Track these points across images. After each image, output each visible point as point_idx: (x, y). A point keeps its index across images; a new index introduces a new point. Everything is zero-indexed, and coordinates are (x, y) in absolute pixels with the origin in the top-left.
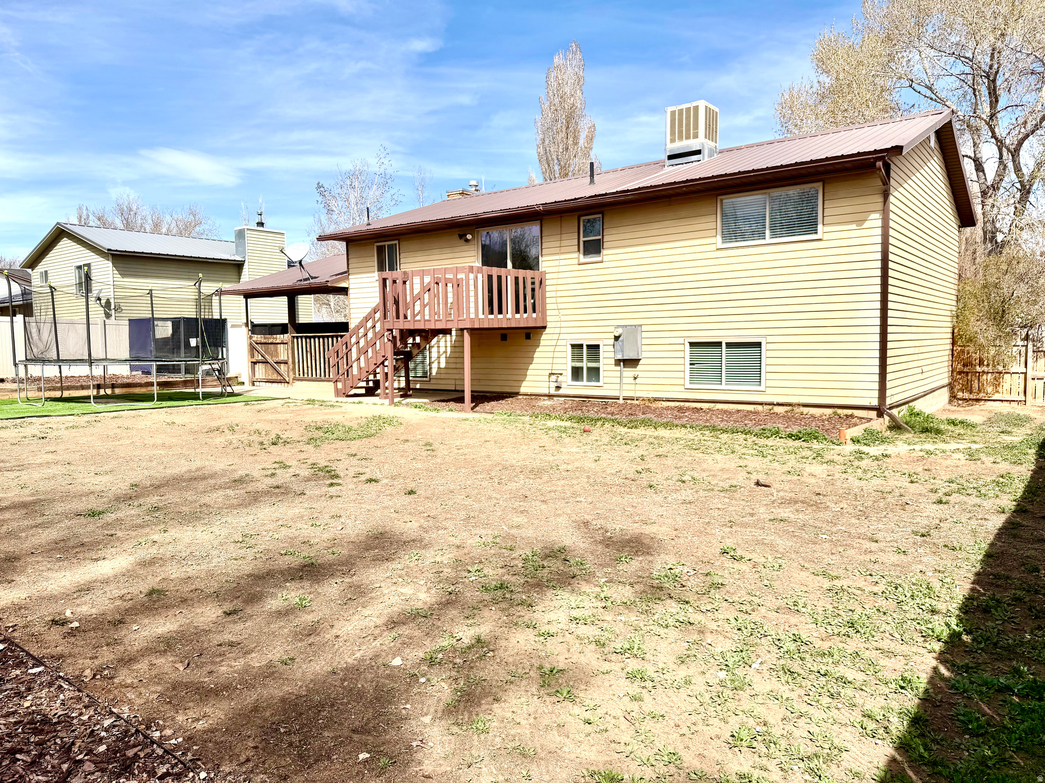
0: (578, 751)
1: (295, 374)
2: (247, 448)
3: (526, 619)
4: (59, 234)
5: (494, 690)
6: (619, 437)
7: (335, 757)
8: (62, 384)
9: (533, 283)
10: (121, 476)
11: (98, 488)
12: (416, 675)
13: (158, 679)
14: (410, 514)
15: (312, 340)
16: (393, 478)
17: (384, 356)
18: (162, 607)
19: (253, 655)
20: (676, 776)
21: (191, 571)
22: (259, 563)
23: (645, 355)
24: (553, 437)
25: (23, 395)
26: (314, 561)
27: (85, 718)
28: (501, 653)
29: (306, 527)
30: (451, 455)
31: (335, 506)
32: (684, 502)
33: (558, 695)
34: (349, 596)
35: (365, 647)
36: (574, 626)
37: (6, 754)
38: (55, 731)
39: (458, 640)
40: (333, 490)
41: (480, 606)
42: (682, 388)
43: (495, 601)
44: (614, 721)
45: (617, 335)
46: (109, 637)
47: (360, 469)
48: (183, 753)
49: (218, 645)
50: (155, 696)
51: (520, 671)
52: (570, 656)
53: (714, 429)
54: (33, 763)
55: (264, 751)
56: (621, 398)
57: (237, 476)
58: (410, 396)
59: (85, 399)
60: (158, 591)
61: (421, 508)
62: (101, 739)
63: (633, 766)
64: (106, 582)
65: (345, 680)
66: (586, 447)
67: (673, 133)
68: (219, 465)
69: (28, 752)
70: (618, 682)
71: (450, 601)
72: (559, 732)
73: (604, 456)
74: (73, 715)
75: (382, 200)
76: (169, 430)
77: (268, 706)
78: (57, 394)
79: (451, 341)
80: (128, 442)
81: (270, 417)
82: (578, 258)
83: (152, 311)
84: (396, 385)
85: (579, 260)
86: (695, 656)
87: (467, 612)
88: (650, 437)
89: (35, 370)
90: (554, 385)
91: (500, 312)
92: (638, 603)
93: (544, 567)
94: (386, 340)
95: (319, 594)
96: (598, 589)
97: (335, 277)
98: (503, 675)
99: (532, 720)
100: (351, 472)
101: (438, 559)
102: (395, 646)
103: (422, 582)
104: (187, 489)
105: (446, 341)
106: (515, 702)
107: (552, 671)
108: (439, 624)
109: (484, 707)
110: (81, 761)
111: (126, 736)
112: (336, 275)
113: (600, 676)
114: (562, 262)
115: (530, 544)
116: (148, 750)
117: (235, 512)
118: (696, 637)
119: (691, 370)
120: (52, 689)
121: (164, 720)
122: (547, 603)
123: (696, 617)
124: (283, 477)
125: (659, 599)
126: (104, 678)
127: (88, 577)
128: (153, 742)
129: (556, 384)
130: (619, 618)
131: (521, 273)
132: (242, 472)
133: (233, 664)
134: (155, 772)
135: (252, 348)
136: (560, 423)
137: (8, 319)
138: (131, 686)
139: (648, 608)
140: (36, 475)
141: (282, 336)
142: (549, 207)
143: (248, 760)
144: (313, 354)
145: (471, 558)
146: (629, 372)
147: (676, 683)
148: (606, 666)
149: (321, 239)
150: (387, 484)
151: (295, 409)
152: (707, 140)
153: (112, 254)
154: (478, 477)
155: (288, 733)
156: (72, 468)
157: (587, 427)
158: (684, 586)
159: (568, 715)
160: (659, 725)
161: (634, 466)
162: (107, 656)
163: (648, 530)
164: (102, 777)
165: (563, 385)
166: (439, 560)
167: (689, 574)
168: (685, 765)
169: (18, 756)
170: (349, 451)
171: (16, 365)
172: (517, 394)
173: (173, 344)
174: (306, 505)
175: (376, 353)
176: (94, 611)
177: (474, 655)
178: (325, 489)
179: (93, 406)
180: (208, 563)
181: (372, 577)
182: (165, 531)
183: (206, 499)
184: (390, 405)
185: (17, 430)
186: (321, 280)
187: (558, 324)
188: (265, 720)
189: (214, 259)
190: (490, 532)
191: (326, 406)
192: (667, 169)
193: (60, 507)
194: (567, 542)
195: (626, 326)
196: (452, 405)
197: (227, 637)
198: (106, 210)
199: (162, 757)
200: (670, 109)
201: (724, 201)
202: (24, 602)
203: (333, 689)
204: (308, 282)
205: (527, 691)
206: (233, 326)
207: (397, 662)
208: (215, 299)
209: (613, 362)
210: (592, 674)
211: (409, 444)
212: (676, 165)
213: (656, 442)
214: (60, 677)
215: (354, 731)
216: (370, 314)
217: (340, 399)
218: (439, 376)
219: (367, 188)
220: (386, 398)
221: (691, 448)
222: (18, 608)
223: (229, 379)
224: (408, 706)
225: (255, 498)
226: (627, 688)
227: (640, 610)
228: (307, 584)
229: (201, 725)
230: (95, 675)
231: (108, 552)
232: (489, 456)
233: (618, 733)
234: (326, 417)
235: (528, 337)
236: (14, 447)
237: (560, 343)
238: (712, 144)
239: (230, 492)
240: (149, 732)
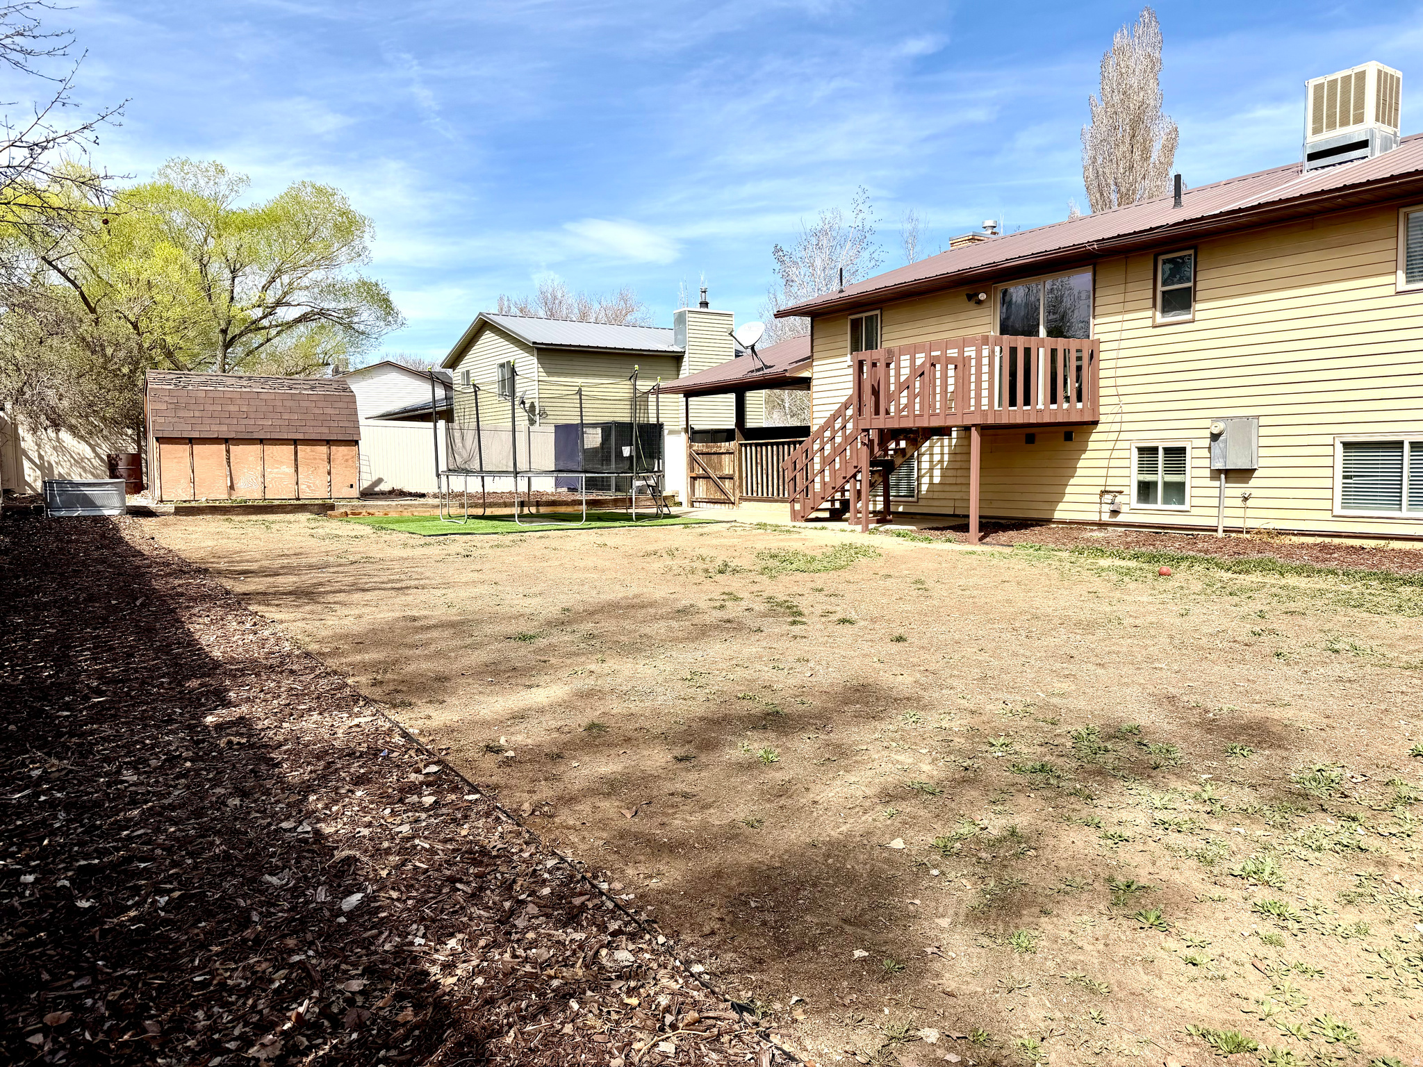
0: (1179, 999)
1: (742, 492)
2: (689, 576)
3: (1084, 814)
4: (482, 326)
5: (1040, 899)
6: (1219, 585)
7: (822, 948)
8: (484, 500)
9: (1079, 359)
10: (551, 600)
11: (528, 611)
12: (924, 864)
13: (603, 824)
14: (900, 665)
15: (764, 448)
16: (873, 620)
17: (856, 467)
18: (604, 745)
19: (712, 811)
20: (1349, 1060)
21: (633, 707)
22: (713, 707)
23: (1264, 462)
24: (1109, 581)
25: (445, 511)
26: (779, 709)
27: (526, 855)
28: (1047, 853)
29: (766, 669)
30: (952, 596)
31: (801, 648)
32: (1340, 679)
33: (1141, 918)
34: (827, 756)
35: (852, 821)
36: (1161, 832)
37: (446, 881)
38: (495, 864)
39: (982, 829)
40: (797, 629)
41: (1012, 789)
42: (1328, 515)
43: (1033, 787)
44: (1235, 968)
45: (1216, 431)
46: (546, 771)
47: (829, 607)
48: (636, 912)
49: (670, 794)
50: (601, 843)
51: (1078, 879)
52: (1157, 871)
53: (1387, 578)
54: (473, 895)
55: (732, 925)
56: (1220, 530)
57: (680, 605)
58: (890, 522)
59: (510, 518)
60: (598, 725)
61: (915, 660)
62: (544, 881)
63: (1273, 1035)
64: (541, 711)
65: (829, 856)
66: (1165, 595)
67: (1317, 119)
68: (660, 593)
69: (468, 883)
70: (1238, 915)
71: (967, 778)
72: (1144, 968)
73: (1196, 610)
74: (513, 850)
75: (858, 260)
76: (600, 553)
77: (734, 873)
78: (480, 511)
79: (950, 446)
80: (557, 563)
81: (715, 542)
82: (1153, 317)
83: (582, 416)
84: (871, 508)
85: (1154, 321)
86: (1373, 896)
87: (993, 797)
88: (1273, 586)
89: (458, 483)
90: (1106, 508)
91: (1027, 402)
92: (1268, 813)
93: (1106, 750)
94: (859, 445)
95: (788, 748)
96: (1197, 788)
97: (795, 365)
98: (1051, 881)
99: (1101, 947)
100: (819, 610)
101: (945, 724)
102: (892, 825)
103: (924, 751)
104: (624, 617)
105: (942, 446)
106: (1073, 919)
107: (1129, 886)
108: (953, 805)
109: (1026, 919)
110: (523, 902)
111: (571, 882)
112: (796, 362)
113: (1209, 903)
114: (1127, 325)
115: (1080, 718)
116: (596, 901)
117: (681, 646)
118: (1372, 869)
119: (1345, 488)
120: (489, 820)
121: (613, 871)
122: (1115, 798)
123: (1372, 843)
124: (733, 610)
125: (1304, 810)
126: (544, 815)
127: (521, 705)
128: (602, 893)
129: (1112, 507)
130: (1235, 829)
131: (1061, 343)
132: (685, 603)
133: (688, 818)
134: (606, 927)
135: (692, 460)
136: (1118, 562)
137: (431, 425)
138: (574, 828)
139: (1284, 821)
140: (463, 593)
141: (727, 444)
142: (1107, 244)
143: (713, 933)
144: (764, 467)
145: (993, 729)
146: (1234, 490)
147: (1340, 930)
148: (1217, 892)
149: (780, 315)
150: (866, 628)
151: (742, 533)
152: (1379, 124)
153: (537, 349)
154: (996, 626)
155: (760, 909)
156: (500, 588)
157: (1165, 569)
158: (1346, 796)
159: (1159, 948)
160: (1313, 985)
161: (1248, 626)
162: (546, 792)
163: (1276, 713)
164: (547, 924)
165: (1124, 509)
166: (947, 726)
167: (1354, 780)
168: (1365, 1048)
169: (459, 885)
170: (813, 585)
171: (438, 475)
172: (1049, 521)
173: (603, 454)
174: (765, 644)
175: (845, 463)
176: (530, 741)
177: (1007, 851)
178: (787, 627)
179: (518, 525)
180: (652, 700)
181: (857, 737)
182: (603, 661)
183: (646, 630)
184: (863, 532)
185: (440, 547)
186: (778, 369)
187: (1118, 418)
188: (731, 889)
189: (649, 351)
190: (1018, 698)
191: (781, 531)
192: (1306, 175)
193: (488, 629)
194: (1143, 720)
195: (1232, 418)
196: (950, 534)
197: (680, 787)
198: (529, 300)
199: (613, 911)
200: (1313, 83)
201: (1411, 216)
202: (456, 724)
203: (813, 865)
204: (761, 372)
205: (1091, 907)
206: (671, 432)
207: (898, 844)
208: (652, 398)
209: (1207, 473)
210: (1194, 899)
211: (892, 580)
212: (1323, 167)
213: (1284, 593)
214: (498, 808)
215: (845, 921)
216: (839, 410)
217: (797, 524)
218: (930, 495)
219: (838, 247)
220: (857, 523)
221: (1346, 603)
222: (450, 730)
223: (666, 498)
224: (917, 902)
225: (703, 632)
226: (1254, 926)
227: (1272, 823)
228: (773, 735)
229: (654, 883)
230: (533, 811)
231: (542, 679)
232: (1009, 601)
233: (1244, 985)
234: (782, 544)
235: (1068, 437)
236: (438, 564)
237: (1119, 445)
238: (1389, 130)
239: (674, 624)
240: (595, 882)
